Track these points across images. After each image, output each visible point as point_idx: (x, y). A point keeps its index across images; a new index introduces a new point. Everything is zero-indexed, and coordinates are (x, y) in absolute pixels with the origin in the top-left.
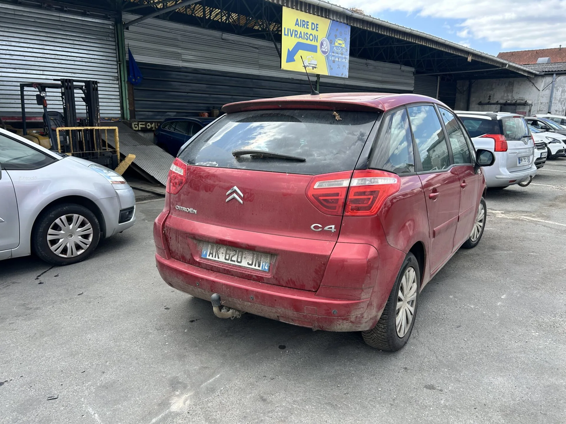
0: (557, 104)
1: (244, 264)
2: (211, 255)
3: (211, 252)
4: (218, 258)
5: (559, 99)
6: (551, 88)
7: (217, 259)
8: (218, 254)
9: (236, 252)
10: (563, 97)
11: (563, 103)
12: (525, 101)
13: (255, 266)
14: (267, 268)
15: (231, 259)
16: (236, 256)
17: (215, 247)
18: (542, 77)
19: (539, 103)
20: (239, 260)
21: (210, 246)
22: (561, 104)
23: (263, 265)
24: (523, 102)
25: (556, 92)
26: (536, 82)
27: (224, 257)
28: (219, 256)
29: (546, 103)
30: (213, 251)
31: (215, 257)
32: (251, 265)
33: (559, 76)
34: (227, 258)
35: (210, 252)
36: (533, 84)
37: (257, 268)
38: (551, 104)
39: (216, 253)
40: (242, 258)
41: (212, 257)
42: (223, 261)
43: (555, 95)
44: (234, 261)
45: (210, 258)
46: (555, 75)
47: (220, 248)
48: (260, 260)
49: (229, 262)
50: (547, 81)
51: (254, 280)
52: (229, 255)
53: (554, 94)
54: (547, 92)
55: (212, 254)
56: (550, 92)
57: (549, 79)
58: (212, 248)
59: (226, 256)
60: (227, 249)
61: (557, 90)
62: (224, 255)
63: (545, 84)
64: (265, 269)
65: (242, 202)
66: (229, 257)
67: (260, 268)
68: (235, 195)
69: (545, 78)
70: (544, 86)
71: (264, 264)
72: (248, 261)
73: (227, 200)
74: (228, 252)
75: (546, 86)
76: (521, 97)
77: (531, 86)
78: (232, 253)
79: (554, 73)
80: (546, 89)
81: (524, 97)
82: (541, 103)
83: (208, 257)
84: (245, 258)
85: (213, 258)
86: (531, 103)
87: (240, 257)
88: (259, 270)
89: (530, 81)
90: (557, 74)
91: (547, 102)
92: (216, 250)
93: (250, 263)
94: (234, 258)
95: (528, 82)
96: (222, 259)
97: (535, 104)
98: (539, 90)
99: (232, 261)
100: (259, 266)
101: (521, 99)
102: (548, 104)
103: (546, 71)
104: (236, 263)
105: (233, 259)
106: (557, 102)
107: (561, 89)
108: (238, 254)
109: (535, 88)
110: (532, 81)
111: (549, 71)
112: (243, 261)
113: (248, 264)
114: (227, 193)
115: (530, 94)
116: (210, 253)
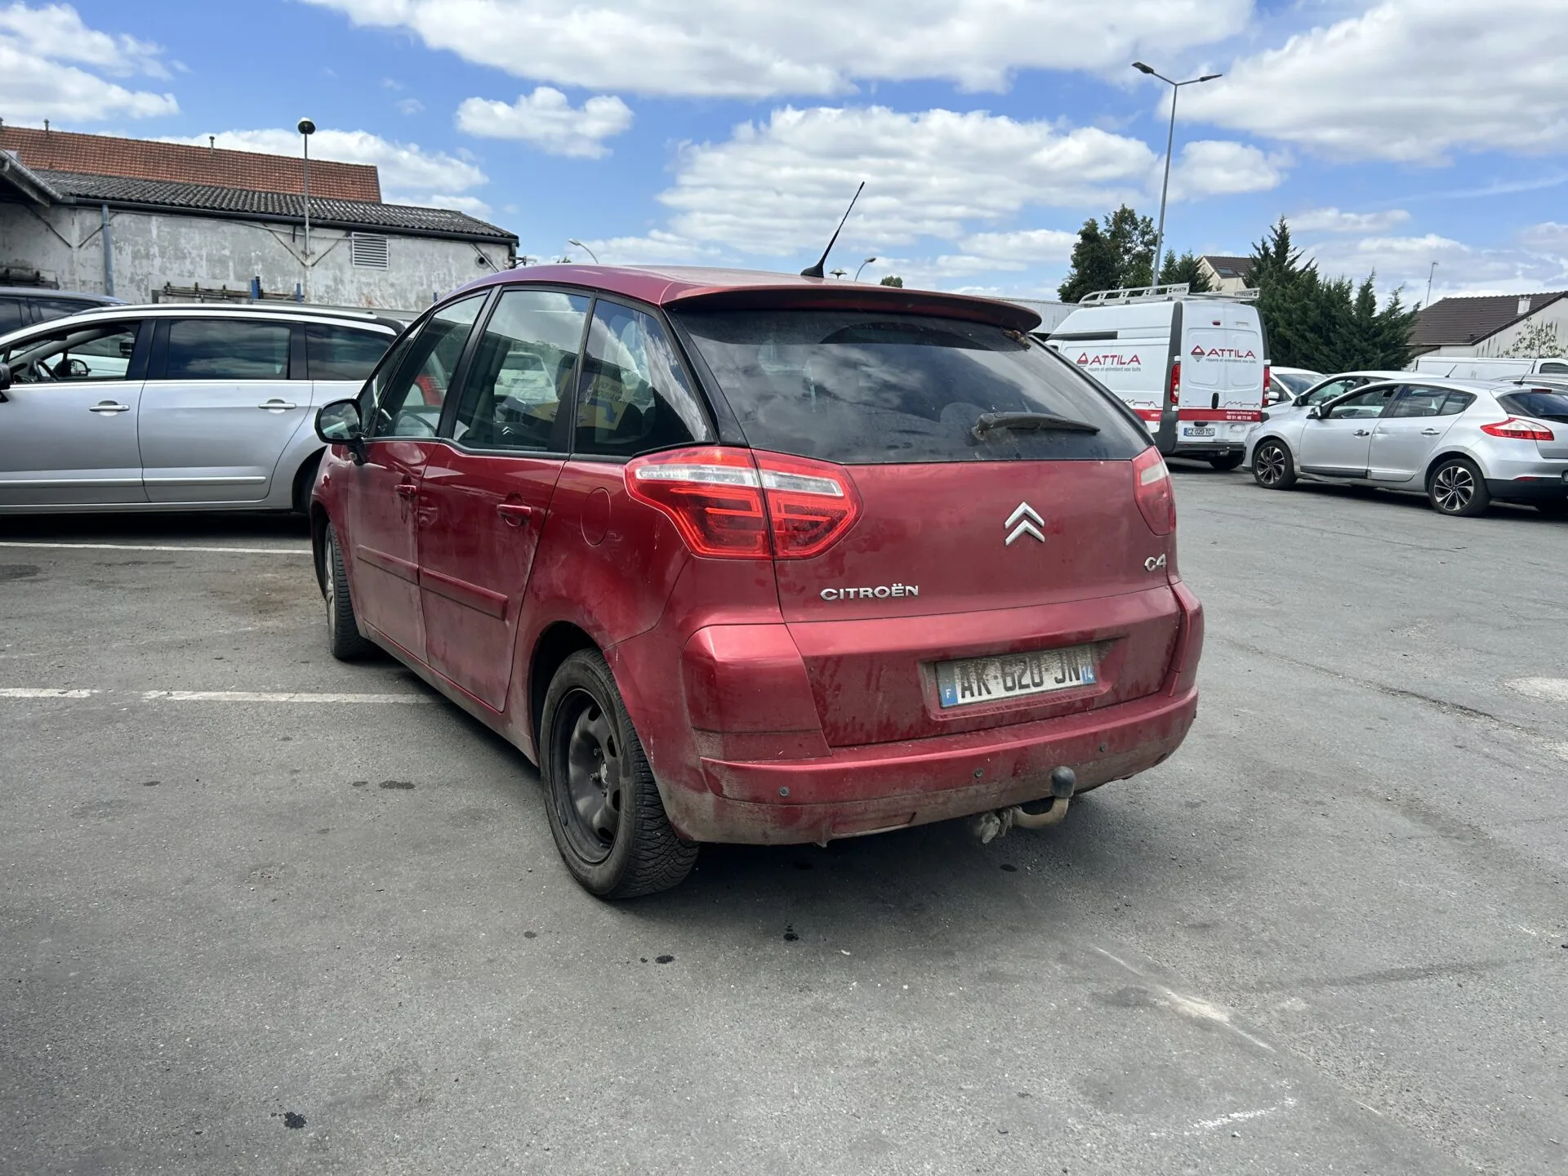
0: (127, 288)
1: (1049, 684)
2: (967, 693)
3: (966, 685)
4: (989, 692)
5: (129, 276)
6: (101, 243)
7: (985, 697)
8: (985, 685)
9: (1025, 663)
10: (139, 272)
11: (143, 287)
12: (34, 271)
13: (1071, 680)
14: (1091, 676)
15: (1020, 682)
16: (1028, 672)
17: (973, 669)
18: (70, 209)
19: (78, 282)
20: (1037, 680)
21: (957, 671)
22: (139, 289)
23: (1083, 672)
24: (29, 274)
25: (119, 257)
26: (57, 222)
27: (1001, 686)
28: (990, 688)
29: (95, 283)
30: (969, 682)
31: (980, 694)
32: (1063, 681)
33: (117, 213)
34: (1010, 684)
35: (963, 684)
36: (49, 225)
37: (1075, 683)
38: (112, 286)
39: (978, 683)
40: (1040, 672)
41: (972, 695)
42: (1003, 696)
43: (117, 264)
44: (1027, 686)
45: (969, 699)
46: (106, 209)
47: (984, 668)
48: (1077, 664)
49: (1017, 692)
50: (88, 222)
51: (1077, 711)
52: (1012, 675)
53: (114, 262)
54: (94, 254)
55: (970, 689)
56: (102, 252)
57: (90, 219)
58: (965, 675)
59: (1005, 681)
60: (1003, 665)
61: (120, 250)
62: (1000, 680)
63: (82, 229)
64: (1089, 678)
65: (1042, 537)
66: (1014, 682)
67: (1081, 682)
68: (1025, 524)
69: (80, 213)
70: (81, 236)
71: (1084, 669)
72: (1054, 676)
73: (1008, 540)
74: (1007, 670)
75: (86, 238)
76: (20, 259)
77: (44, 233)
78: (1017, 670)
79: (105, 203)
80: (88, 243)
81: (28, 259)
82: (84, 283)
83: (961, 701)
84: (1047, 670)
85: (977, 698)
86: (54, 280)
87: (1036, 671)
88: (1080, 686)
89: (38, 217)
90: (111, 207)
91: (99, 280)
92: (977, 673)
93: (1060, 677)
94: (1026, 680)
95: (33, 220)
96: (998, 691)
97: (65, 283)
98: (70, 246)
99: (1022, 687)
100: (1078, 679)
101: (20, 265)
102: (103, 286)
103: (79, 195)
104: (1034, 690)
105: (1024, 682)
106: (126, 282)
107: (128, 249)
108: (1031, 667)
109: (55, 239)
110: (43, 217)
111: (87, 196)
112: (1045, 678)
113: (1058, 681)
114: (1008, 523)
115: (44, 254)
116: (964, 689)
